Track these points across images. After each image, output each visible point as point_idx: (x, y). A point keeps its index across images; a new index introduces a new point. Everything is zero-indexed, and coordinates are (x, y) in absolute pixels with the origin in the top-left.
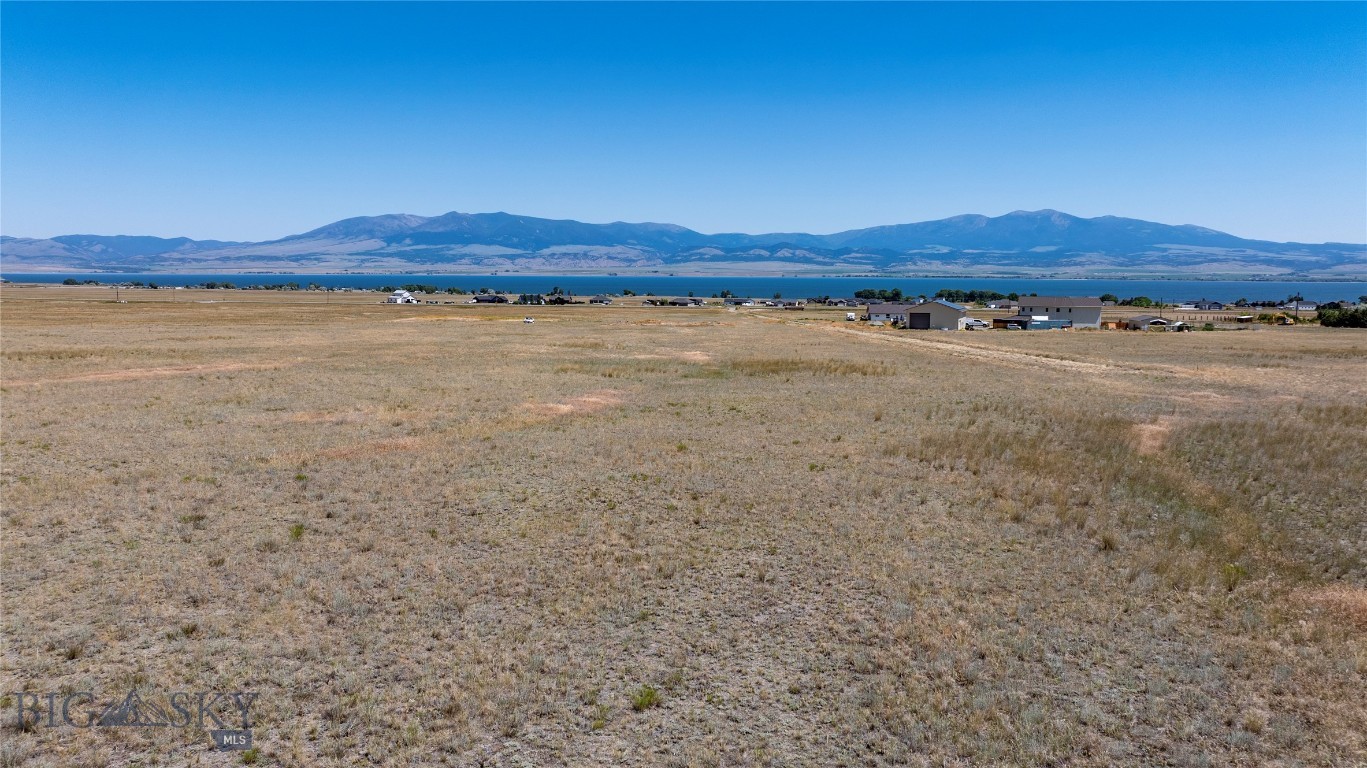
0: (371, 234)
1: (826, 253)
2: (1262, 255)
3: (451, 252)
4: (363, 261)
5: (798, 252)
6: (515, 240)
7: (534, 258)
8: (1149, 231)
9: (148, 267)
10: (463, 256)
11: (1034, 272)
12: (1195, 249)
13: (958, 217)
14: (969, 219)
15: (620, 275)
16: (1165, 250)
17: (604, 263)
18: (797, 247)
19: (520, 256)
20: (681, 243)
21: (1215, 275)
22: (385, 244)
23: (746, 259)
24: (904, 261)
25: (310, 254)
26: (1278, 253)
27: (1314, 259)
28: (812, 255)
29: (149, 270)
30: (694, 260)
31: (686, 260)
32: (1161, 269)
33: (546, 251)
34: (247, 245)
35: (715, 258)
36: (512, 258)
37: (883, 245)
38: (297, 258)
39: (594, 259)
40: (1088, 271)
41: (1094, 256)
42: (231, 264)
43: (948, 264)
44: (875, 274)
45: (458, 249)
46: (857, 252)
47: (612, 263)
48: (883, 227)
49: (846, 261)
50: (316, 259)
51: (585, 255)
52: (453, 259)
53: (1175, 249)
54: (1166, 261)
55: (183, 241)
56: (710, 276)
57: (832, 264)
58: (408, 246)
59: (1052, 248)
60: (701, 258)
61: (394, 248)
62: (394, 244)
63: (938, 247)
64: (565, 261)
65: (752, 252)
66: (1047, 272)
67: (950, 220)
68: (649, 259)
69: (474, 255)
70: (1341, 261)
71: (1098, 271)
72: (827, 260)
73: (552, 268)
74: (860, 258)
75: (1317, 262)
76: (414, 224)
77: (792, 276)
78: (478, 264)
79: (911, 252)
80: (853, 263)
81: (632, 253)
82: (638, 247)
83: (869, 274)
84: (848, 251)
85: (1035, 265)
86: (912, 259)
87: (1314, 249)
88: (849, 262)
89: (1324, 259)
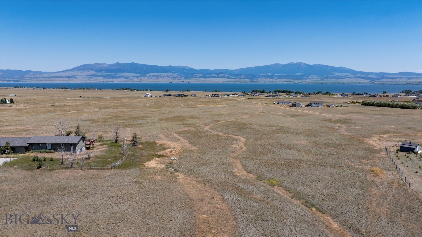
0: (92, 69)
1: (234, 75)
2: (362, 76)
3: (118, 75)
4: (90, 78)
5: (225, 75)
6: (138, 71)
7: (144, 77)
8: (329, 69)
9: (20, 80)
10: (122, 76)
11: (296, 81)
12: (343, 74)
13: (273, 64)
14: (277, 65)
15: (172, 82)
16: (334, 74)
17: (166, 79)
18: (225, 74)
19: (140, 76)
20: (189, 72)
21: (348, 82)
22: (96, 73)
23: (210, 77)
24: (258, 78)
25: (73, 76)
26: (366, 75)
27: (376, 77)
28: (230, 76)
29: (21, 81)
30: (194, 78)
31: (192, 77)
32: (333, 80)
33: (148, 75)
34: (51, 73)
35: (200, 77)
36: (137, 77)
37: (251, 73)
38: (69, 77)
39: (163, 77)
40: (312, 81)
41: (314, 76)
42: (47, 79)
43: (271, 79)
44: (250, 82)
45: (120, 74)
46: (243, 75)
47: (169, 79)
48: (251, 67)
49: (240, 78)
50: (75, 77)
51: (160, 76)
52: (119, 77)
53: (337, 74)
54: (335, 78)
55: (30, 71)
57: (236, 79)
58: (104, 73)
59: (301, 74)
60: (196, 77)
61: (99, 74)
62: (99, 73)
63: (268, 73)
64: (154, 78)
65: (212, 75)
66: (300, 81)
67: (271, 65)
68: (180, 77)
69: (125, 76)
70: (383, 78)
71: (315, 81)
72: (234, 78)
73: (150, 80)
74: (244, 77)
75: (377, 78)
76: (105, 66)
78: (127, 79)
79: (259, 75)
80: (242, 78)
81: (175, 76)
82: (176, 73)
83: (248, 82)
84: (240, 75)
85: (296, 79)
86: (260, 77)
87: (376, 74)
88: (241, 78)
89: (379, 77)
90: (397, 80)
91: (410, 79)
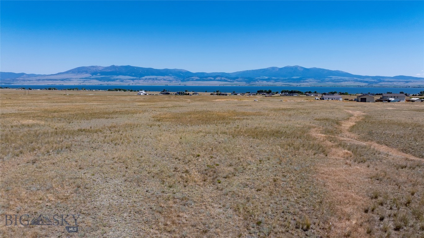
0: (87, 72)
1: (231, 78)
2: (359, 79)
3: (113, 78)
4: (84, 81)
5: (222, 78)
6: (133, 74)
7: (140, 80)
8: (326, 72)
9: (12, 82)
10: (117, 79)
11: (295, 84)
12: (340, 78)
13: (270, 68)
14: (273, 68)
15: (169, 85)
16: (331, 78)
17: (162, 81)
18: (222, 77)
19: (135, 79)
20: (185, 75)
21: (347, 85)
22: (91, 75)
23: (207, 80)
24: (255, 81)
25: (68, 78)
26: (363, 79)
27: (373, 81)
28: (227, 79)
29: (13, 83)
30: (191, 80)
31: (188, 80)
32: (331, 84)
33: (144, 78)
34: (45, 75)
35: (197, 80)
36: (133, 80)
37: (248, 76)
38: (63, 80)
39: (159, 80)
40: (310, 84)
41: (311, 80)
42: (41, 81)
43: (268, 82)
44: (248, 85)
45: (116, 77)
46: (240, 78)
47: (165, 81)
48: (248, 71)
49: (237, 81)
50: (69, 80)
51: (156, 79)
52: (114, 80)
53: (334, 77)
54: (333, 81)
55: (23, 74)
56: (197, 85)
57: (233, 82)
58: (99, 76)
59: (298, 77)
60: (193, 80)
61: (94, 76)
62: (94, 75)
63: (264, 77)
64: (150, 81)
65: (208, 78)
66: (298, 84)
67: (268, 68)
68: (176, 80)
69: (121, 79)
70: (381, 81)
71: (312, 84)
72: (231, 81)
73: (146, 83)
74: (242, 80)
76: (100, 69)
77: (222, 86)
78: (122, 82)
79: (256, 78)
80: (239, 82)
81: (171, 78)
82: (172, 76)
83: (246, 85)
84: (237, 78)
85: (294, 82)
86: (257, 80)
87: (373, 78)
88: (238, 81)
89: (376, 81)
90: (395, 83)
91: (407, 82)
